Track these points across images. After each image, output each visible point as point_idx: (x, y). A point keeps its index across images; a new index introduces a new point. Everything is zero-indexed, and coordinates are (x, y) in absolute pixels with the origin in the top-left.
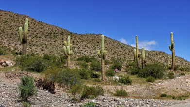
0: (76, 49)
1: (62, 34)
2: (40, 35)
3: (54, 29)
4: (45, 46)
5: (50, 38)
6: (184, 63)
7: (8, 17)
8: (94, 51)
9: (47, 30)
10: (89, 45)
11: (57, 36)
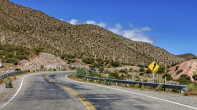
0: (80, 41)
1: (69, 28)
2: (53, 29)
3: (64, 24)
4: (58, 38)
5: (61, 31)
6: (165, 53)
7: (28, 12)
8: (94, 43)
9: (58, 25)
10: (90, 39)
11: (66, 30)
